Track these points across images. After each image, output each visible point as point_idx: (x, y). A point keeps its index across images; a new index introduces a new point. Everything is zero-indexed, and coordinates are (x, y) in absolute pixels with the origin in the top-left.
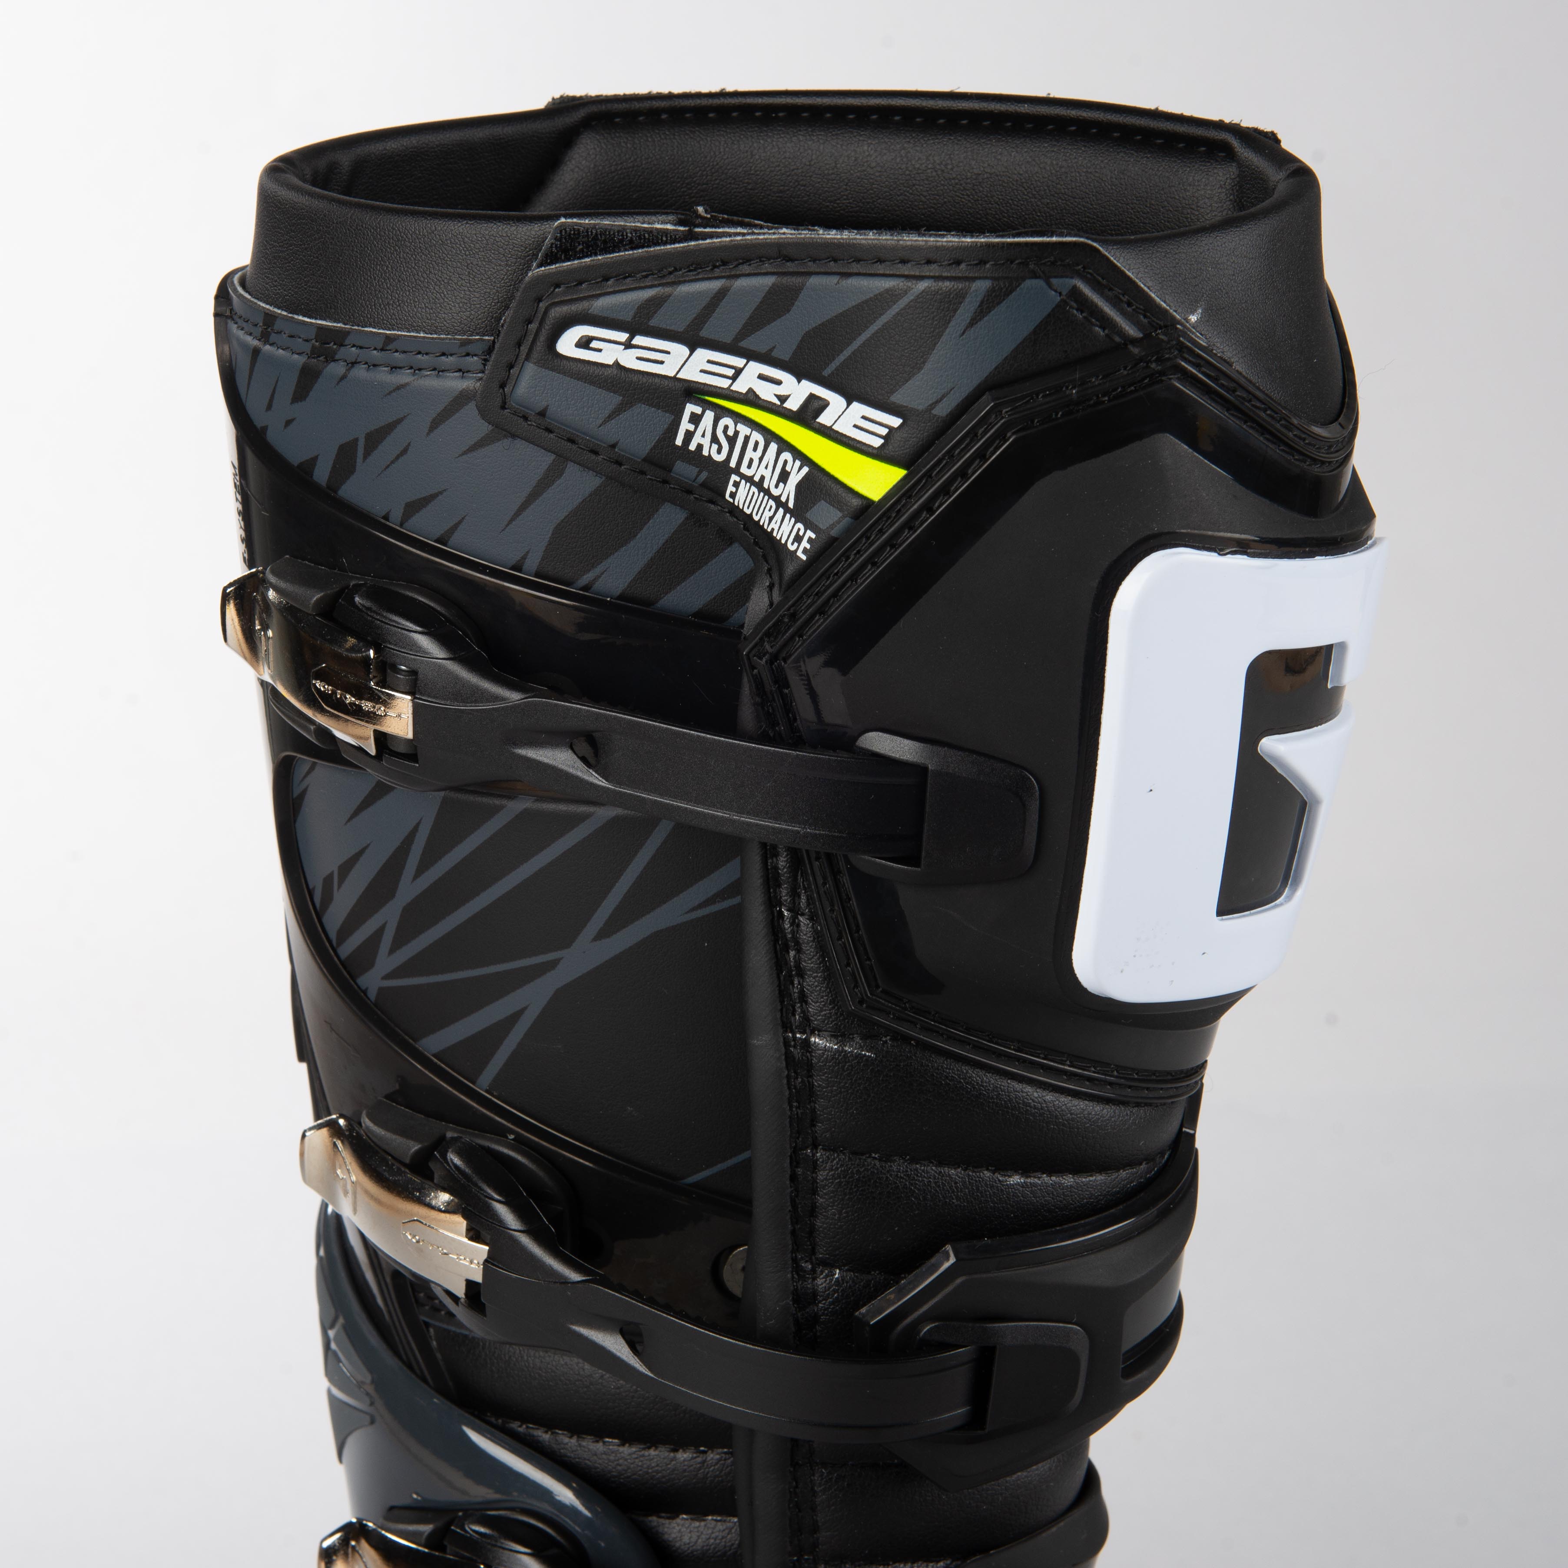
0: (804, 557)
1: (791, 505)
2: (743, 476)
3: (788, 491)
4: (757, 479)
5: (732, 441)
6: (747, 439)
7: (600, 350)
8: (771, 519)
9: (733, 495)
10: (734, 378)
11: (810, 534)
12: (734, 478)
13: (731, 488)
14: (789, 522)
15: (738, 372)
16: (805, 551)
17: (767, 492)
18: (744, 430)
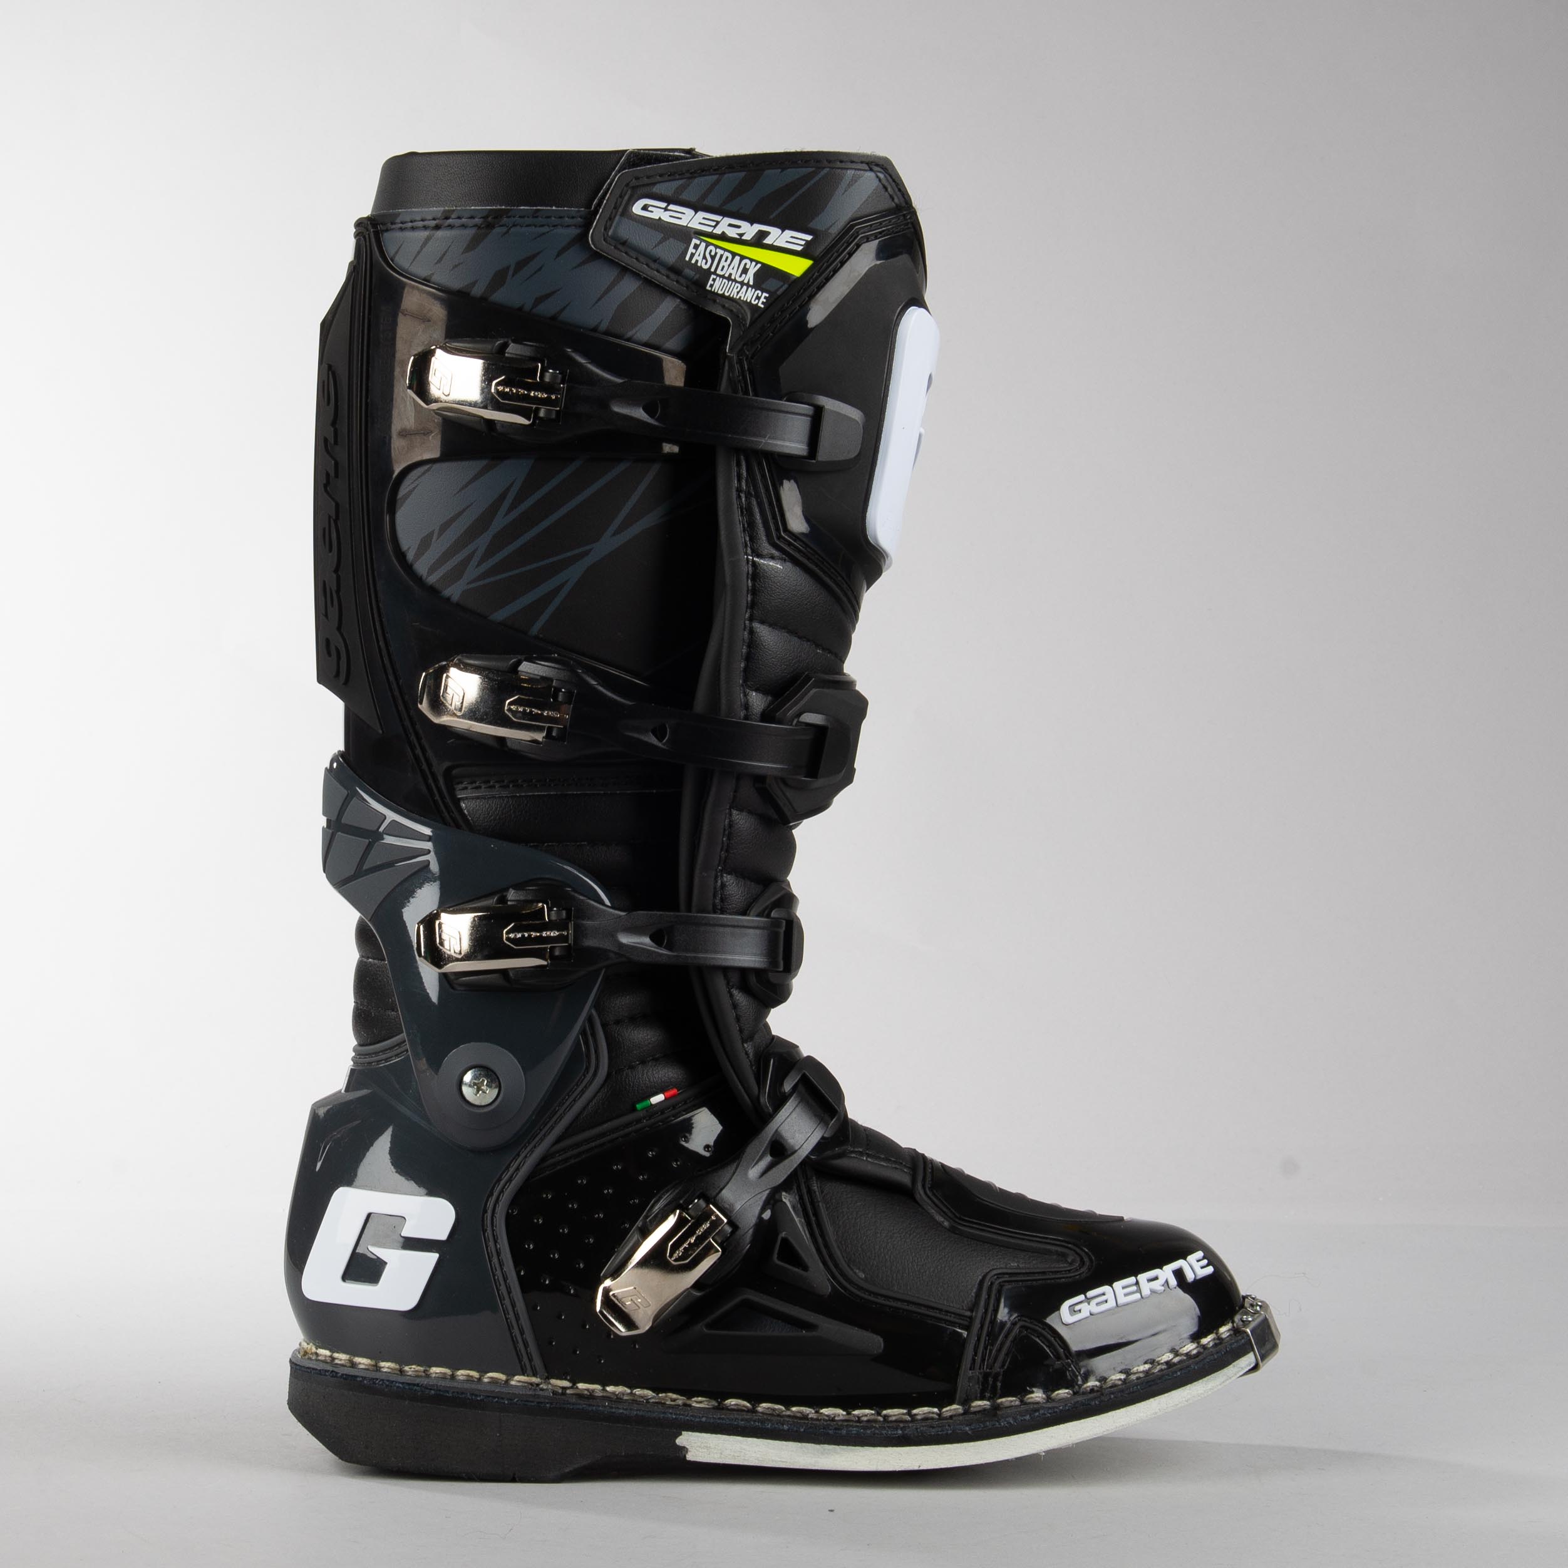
0: (762, 306)
1: (751, 283)
2: (718, 275)
3: (750, 277)
4: (727, 275)
5: (713, 258)
6: (721, 256)
7: (652, 212)
8: (738, 293)
9: (711, 286)
10: (715, 227)
11: (765, 295)
12: (713, 276)
13: (711, 282)
14: (751, 292)
15: (718, 223)
16: (763, 303)
17: (735, 281)
18: (720, 252)
